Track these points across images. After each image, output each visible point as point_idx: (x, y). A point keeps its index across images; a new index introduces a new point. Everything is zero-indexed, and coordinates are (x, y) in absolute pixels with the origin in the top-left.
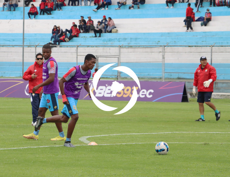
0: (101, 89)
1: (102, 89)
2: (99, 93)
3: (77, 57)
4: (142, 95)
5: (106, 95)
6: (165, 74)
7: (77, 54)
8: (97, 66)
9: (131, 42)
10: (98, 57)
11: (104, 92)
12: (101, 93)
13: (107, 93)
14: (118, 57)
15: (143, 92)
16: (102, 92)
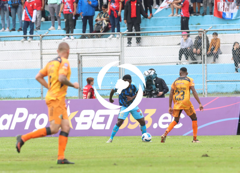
0: (85, 116)
1: (88, 116)
2: (83, 123)
3: (41, 58)
4: (164, 123)
5: (96, 127)
6: (209, 84)
7: (41, 52)
8: (81, 72)
9: (145, 26)
10: (81, 56)
11: (93, 120)
12: (86, 123)
13: (98, 123)
14: (119, 56)
15: (166, 118)
16: (88, 120)
